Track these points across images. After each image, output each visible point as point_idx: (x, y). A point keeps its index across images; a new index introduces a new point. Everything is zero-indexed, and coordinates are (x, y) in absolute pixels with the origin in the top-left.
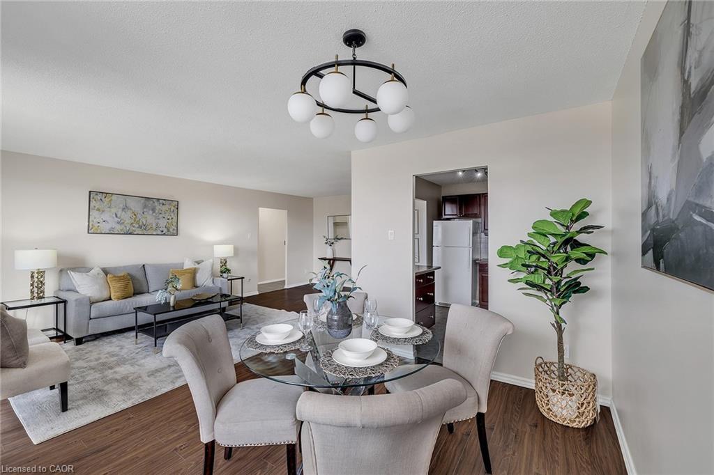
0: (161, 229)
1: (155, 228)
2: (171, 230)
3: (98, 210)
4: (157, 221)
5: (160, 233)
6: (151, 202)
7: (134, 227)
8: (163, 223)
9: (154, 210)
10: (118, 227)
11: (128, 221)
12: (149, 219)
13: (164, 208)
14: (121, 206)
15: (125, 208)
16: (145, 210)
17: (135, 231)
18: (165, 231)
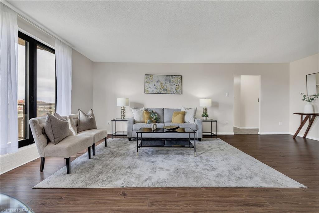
0: (173, 91)
1: (170, 90)
2: (178, 91)
3: (148, 83)
4: (171, 87)
5: (172, 93)
6: (169, 77)
7: (161, 90)
8: (174, 87)
9: (170, 81)
10: (155, 90)
11: (159, 87)
12: (168, 86)
13: (175, 80)
14: (156, 80)
15: (158, 81)
16: (166, 81)
17: (161, 92)
18: (175, 91)
